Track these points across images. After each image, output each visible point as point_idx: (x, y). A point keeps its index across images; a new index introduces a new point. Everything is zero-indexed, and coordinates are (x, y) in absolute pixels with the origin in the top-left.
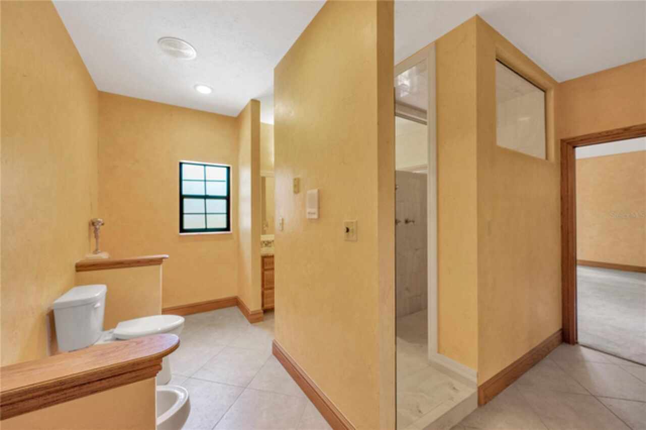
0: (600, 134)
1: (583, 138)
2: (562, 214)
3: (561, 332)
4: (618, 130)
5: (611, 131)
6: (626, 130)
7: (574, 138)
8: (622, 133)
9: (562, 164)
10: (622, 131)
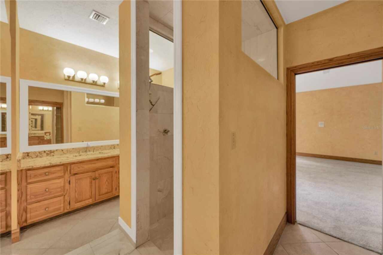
0: (313, 63)
1: (301, 67)
2: (287, 125)
3: (286, 215)
4: (325, 60)
5: (320, 62)
6: (331, 60)
7: (296, 67)
8: (328, 63)
9: (287, 86)
10: (327, 61)
